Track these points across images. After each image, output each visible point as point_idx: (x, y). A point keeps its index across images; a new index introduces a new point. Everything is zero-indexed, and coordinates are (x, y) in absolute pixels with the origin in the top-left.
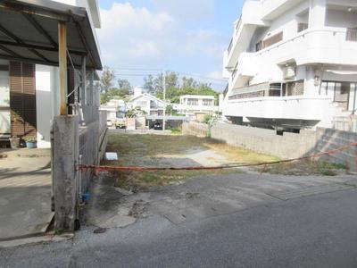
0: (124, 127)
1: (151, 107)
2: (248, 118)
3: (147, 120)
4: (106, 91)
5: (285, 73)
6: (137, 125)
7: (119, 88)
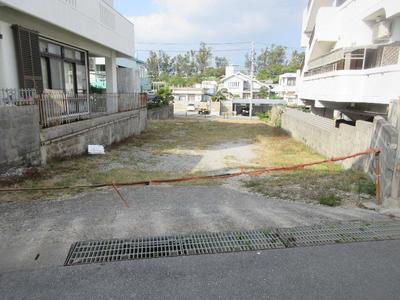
0: (207, 113)
1: (244, 89)
2: (322, 102)
3: (234, 105)
4: (202, 71)
5: (376, 33)
6: (222, 109)
7: (215, 68)
